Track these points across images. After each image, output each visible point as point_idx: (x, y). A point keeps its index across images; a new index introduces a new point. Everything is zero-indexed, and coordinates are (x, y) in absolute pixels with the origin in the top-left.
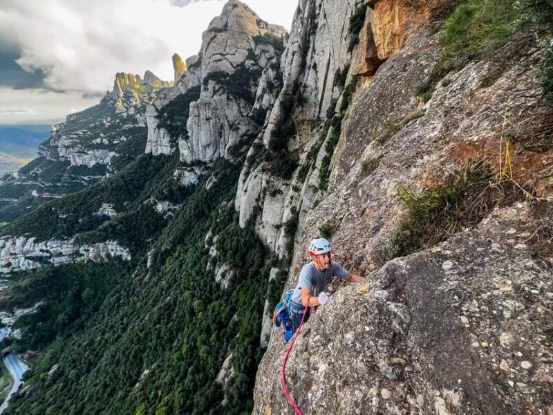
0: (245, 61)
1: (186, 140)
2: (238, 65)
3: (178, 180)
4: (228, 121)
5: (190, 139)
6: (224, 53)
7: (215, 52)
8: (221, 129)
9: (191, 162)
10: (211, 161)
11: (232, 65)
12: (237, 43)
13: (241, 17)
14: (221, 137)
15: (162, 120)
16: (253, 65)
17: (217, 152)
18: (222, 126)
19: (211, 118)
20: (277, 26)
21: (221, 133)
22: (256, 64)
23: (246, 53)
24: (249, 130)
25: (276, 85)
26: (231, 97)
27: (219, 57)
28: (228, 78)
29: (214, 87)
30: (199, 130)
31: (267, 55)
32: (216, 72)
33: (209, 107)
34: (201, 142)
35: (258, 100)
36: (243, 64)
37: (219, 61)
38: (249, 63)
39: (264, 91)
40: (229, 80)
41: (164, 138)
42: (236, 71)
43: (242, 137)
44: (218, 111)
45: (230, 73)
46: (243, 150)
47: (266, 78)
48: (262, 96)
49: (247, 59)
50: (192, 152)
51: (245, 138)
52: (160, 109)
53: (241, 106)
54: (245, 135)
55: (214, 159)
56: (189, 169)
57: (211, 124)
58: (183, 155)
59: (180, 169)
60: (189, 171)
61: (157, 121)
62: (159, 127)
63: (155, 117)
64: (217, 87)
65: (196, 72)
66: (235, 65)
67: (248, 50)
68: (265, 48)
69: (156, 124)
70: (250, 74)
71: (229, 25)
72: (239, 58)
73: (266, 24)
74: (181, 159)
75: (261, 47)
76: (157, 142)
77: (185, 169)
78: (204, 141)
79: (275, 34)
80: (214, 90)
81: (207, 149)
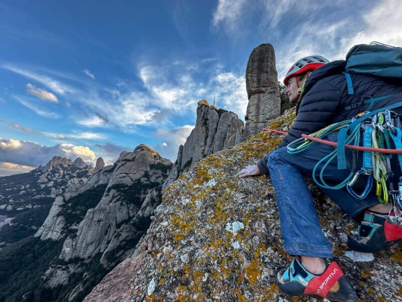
0: (141, 178)
1: (72, 239)
2: (136, 180)
3: (47, 279)
4: (116, 221)
5: (77, 238)
6: (128, 173)
7: (122, 172)
8: (108, 228)
9: (69, 260)
10: (89, 257)
11: (132, 179)
12: (139, 167)
13: (145, 155)
14: (106, 234)
15: (65, 209)
16: (146, 181)
17: (98, 249)
18: (110, 225)
19: (102, 220)
20: (166, 159)
21: (107, 231)
22: (149, 180)
23: (143, 173)
24: (128, 236)
25: (157, 201)
26: (124, 203)
27: (124, 175)
28: (126, 188)
29: (114, 194)
30: (89, 230)
31: (157, 175)
32: (119, 184)
33: (104, 211)
34: (86, 240)
35: (142, 210)
36: (139, 180)
37: (123, 177)
38: (143, 180)
39: (148, 204)
40: (127, 190)
41: (58, 224)
42: (133, 184)
43: (121, 242)
44: (110, 215)
45: (129, 185)
46: (118, 255)
47: (151, 196)
48: (145, 208)
49: (143, 177)
50: (75, 249)
51: (124, 243)
52: (67, 200)
53: (130, 208)
54: (124, 240)
55: (94, 255)
56: (64, 267)
57: (101, 225)
58: (64, 252)
59: (55, 267)
60: (63, 270)
61: (60, 209)
62: (58, 215)
63: (59, 206)
64: (116, 194)
65: (108, 175)
66: (134, 180)
67: (145, 172)
68: (156, 171)
69: (57, 212)
70: (142, 186)
71: (136, 158)
72: (137, 176)
73: (160, 158)
74: (60, 257)
75: (154, 171)
76: (50, 227)
77: (59, 268)
78: (89, 239)
79: (164, 163)
80: (113, 196)
81: (89, 246)
